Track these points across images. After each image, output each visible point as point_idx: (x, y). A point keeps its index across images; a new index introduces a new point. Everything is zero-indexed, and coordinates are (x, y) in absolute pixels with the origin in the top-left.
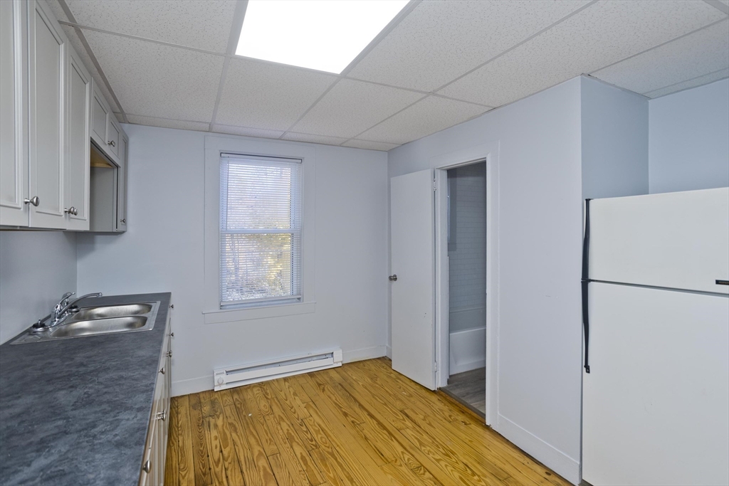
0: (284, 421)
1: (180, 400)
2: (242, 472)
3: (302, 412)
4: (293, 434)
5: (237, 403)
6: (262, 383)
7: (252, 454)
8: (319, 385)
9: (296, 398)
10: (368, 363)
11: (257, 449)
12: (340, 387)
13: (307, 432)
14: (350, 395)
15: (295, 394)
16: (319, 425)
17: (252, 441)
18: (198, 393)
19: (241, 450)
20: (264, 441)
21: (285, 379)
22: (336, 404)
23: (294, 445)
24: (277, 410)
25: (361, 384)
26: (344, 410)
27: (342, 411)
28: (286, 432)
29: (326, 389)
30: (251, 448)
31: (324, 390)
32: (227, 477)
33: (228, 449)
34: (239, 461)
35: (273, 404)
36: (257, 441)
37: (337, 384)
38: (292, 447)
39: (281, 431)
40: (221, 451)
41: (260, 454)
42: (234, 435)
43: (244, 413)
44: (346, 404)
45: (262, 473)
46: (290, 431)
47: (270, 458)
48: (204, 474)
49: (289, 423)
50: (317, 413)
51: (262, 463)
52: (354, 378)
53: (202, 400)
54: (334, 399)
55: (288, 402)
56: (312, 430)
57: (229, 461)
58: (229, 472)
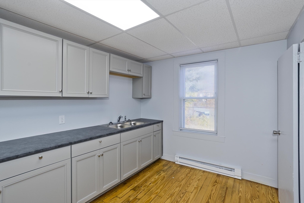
0: (180, 188)
1: (164, 161)
2: (145, 194)
3: (191, 189)
4: (175, 194)
5: (176, 171)
6: (193, 168)
7: (155, 191)
8: (216, 182)
9: (197, 182)
10: (263, 187)
11: (159, 190)
12: (225, 189)
13: (180, 198)
14: (225, 196)
15: (199, 180)
16: (189, 199)
17: (161, 187)
18: (170, 162)
19: (155, 187)
20: (164, 189)
21: (204, 171)
22: (210, 195)
23: (170, 198)
24: (183, 182)
25: (240, 194)
26: (210, 201)
27: (208, 200)
28: (175, 191)
29: (216, 186)
30: (157, 189)
31: (214, 185)
32: (141, 192)
33: (153, 184)
34: (149, 190)
35: (186, 178)
36: (162, 188)
37: (225, 187)
38: (168, 198)
39: (173, 190)
40: (150, 184)
41: (157, 193)
42: (160, 181)
43: (172, 176)
44: (215, 199)
45: (148, 199)
46: (176, 193)
47: (157, 197)
48: (138, 187)
49: (180, 190)
50: (196, 193)
51: (153, 196)
52: (241, 189)
53: (168, 165)
54: (213, 192)
55: (191, 181)
56: (183, 198)
57: (148, 188)
58: (143, 191)
